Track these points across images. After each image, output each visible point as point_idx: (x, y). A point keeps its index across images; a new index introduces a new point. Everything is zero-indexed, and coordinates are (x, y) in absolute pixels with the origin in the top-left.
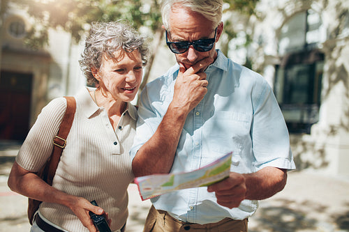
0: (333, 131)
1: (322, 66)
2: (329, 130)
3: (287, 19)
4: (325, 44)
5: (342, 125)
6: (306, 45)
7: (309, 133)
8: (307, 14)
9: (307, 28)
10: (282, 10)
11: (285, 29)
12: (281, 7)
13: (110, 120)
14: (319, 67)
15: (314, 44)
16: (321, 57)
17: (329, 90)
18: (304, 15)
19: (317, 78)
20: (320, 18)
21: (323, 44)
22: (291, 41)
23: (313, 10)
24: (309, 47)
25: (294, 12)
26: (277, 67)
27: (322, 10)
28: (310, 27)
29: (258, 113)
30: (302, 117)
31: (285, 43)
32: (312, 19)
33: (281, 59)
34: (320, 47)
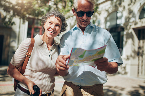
0: (128, 59)
2: (126, 58)
3: (109, 14)
4: (124, 24)
5: (131, 56)
6: (117, 25)
8: (117, 13)
9: (117, 18)
10: (107, 11)
11: (108, 18)
12: (107, 9)
14: (122, 33)
15: (120, 24)
16: (123, 29)
17: (126, 42)
18: (116, 13)
19: (121, 38)
20: (122, 14)
21: (123, 24)
22: (110, 23)
23: (119, 11)
24: (118, 25)
25: (112, 11)
27: (123, 11)
28: (118, 18)
29: (107, 43)
31: (108, 24)
32: (119, 15)
34: (122, 25)
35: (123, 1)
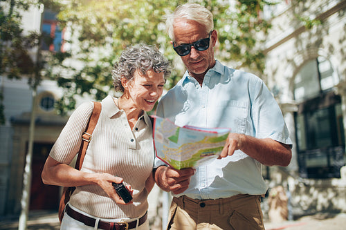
1: (341, 108)
3: (297, 70)
6: (321, 91)
7: (339, 177)
8: (318, 63)
9: (320, 77)
10: (290, 61)
11: (298, 79)
12: (290, 58)
13: (129, 122)
14: (337, 108)
15: (330, 89)
16: (338, 99)
19: (338, 121)
20: (331, 63)
21: (337, 86)
22: (306, 90)
23: (322, 57)
24: (325, 92)
25: (302, 61)
26: (295, 114)
27: (329, 55)
28: (322, 75)
30: (329, 161)
31: (301, 93)
32: (324, 67)
33: (298, 106)
34: (336, 90)
35: (328, 34)
